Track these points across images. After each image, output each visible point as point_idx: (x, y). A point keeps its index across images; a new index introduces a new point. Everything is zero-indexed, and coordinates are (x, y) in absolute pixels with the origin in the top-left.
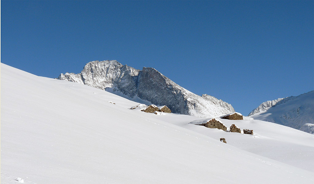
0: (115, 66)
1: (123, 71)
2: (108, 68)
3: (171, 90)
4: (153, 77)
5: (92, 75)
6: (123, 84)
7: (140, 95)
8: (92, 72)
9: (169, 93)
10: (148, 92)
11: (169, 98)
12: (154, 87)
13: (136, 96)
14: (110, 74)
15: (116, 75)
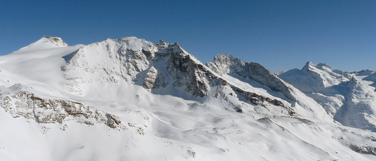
0: (230, 58)
1: (236, 61)
2: (226, 59)
3: (273, 78)
4: (259, 69)
5: (220, 63)
6: (238, 69)
7: (251, 78)
8: (220, 61)
9: (273, 80)
10: (256, 77)
11: (273, 83)
12: (260, 75)
13: (247, 78)
14: (228, 62)
15: (232, 63)
